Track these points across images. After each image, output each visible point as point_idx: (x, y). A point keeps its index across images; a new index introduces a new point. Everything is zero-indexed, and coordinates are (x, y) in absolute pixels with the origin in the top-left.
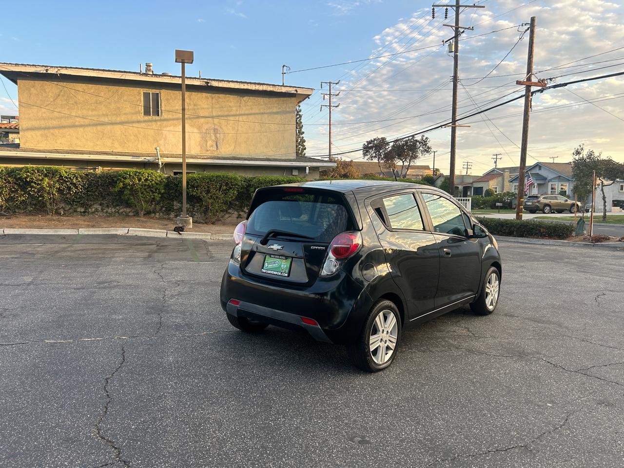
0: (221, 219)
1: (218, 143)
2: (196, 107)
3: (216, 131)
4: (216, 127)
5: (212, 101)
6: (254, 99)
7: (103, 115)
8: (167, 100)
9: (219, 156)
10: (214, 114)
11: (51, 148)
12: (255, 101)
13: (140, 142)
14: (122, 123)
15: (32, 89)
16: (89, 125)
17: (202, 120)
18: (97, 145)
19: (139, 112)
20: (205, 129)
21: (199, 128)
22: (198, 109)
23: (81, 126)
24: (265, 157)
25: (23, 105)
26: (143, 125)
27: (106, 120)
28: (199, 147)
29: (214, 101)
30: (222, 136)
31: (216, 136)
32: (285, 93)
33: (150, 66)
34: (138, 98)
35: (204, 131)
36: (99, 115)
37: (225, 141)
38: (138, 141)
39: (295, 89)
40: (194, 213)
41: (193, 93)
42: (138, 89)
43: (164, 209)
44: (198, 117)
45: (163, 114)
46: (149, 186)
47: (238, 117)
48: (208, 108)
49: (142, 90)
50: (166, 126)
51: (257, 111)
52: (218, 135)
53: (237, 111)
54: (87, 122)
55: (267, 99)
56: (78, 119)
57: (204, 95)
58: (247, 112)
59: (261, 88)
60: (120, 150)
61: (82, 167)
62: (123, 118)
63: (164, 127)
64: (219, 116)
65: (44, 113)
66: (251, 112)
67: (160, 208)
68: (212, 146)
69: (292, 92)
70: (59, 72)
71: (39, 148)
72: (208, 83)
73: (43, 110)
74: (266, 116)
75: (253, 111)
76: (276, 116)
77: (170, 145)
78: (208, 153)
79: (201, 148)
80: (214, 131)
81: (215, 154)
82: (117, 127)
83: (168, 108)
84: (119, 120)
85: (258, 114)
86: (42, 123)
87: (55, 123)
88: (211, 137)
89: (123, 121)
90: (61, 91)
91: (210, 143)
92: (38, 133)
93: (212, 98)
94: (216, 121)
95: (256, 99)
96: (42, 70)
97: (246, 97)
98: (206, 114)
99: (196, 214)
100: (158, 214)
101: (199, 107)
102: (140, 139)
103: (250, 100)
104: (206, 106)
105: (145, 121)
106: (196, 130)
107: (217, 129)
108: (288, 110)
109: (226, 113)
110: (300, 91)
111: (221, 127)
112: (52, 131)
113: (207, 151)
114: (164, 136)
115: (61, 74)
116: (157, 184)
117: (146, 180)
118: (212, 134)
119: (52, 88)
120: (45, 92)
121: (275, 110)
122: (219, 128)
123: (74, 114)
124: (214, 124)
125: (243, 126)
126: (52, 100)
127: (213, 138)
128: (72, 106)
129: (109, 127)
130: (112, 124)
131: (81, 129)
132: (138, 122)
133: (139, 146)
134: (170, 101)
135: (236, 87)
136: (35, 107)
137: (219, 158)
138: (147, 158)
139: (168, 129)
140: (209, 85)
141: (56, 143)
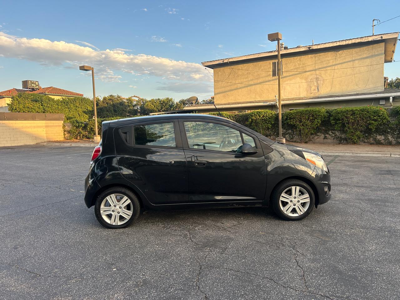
0: (312, 139)
1: (319, 88)
2: (304, 66)
3: (317, 79)
4: (318, 76)
5: (315, 59)
6: (347, 51)
7: (251, 80)
8: (286, 64)
9: (320, 96)
10: (317, 67)
11: (227, 102)
12: (347, 52)
13: (270, 93)
14: (260, 83)
15: (219, 72)
16: (244, 87)
17: (308, 73)
18: (248, 98)
19: (270, 75)
20: (310, 79)
21: (306, 79)
22: (305, 66)
23: (240, 88)
24: (355, 93)
25: (216, 81)
26: (272, 82)
27: (252, 83)
28: (306, 92)
29: (317, 58)
30: (322, 82)
31: (317, 83)
32: (371, 41)
33: (283, 45)
34: (269, 66)
35: (309, 80)
36: (249, 81)
37: (324, 85)
38: (269, 92)
39: (381, 36)
40: (294, 136)
41: (303, 56)
42: (269, 61)
43: (275, 133)
44: (306, 72)
45: (283, 74)
46: (265, 120)
47: (334, 67)
48: (312, 65)
49: (271, 61)
50: (285, 81)
51: (350, 59)
52: (319, 82)
53: (333, 62)
54: (243, 85)
55: (358, 49)
56: (239, 85)
57: (310, 56)
58: (341, 62)
59: (350, 42)
60: (259, 99)
61: (240, 111)
62: (261, 80)
63: (284, 82)
64: (320, 69)
65: (224, 84)
66: (344, 61)
67: (273, 133)
68: (315, 90)
69: (378, 39)
70: (229, 61)
71: (222, 103)
72: (310, 48)
73: (224, 83)
74: (357, 62)
75: (347, 60)
76: (366, 60)
77: (288, 93)
78: (312, 95)
79: (307, 92)
80: (316, 80)
81: (317, 95)
82: (258, 86)
83: (286, 70)
84: (259, 81)
85: (350, 61)
86: (223, 90)
87: (228, 88)
88: (314, 83)
89: (261, 82)
90: (232, 71)
91: (313, 88)
92: (221, 95)
93: (315, 57)
94: (317, 72)
95: (349, 50)
96: (221, 62)
97: (341, 51)
98: (311, 69)
99: (295, 136)
100: (272, 137)
101: (306, 65)
102: (270, 91)
103: (344, 53)
104: (311, 63)
105: (273, 80)
106: (304, 81)
107: (318, 78)
108: (376, 53)
109: (325, 65)
110: (385, 37)
111: (321, 76)
112: (227, 93)
113: (311, 93)
114: (284, 88)
115: (230, 62)
116: (269, 118)
117: (263, 116)
118: (314, 82)
119: (227, 69)
120: (225, 73)
121: (365, 56)
122: (320, 77)
123: (237, 82)
124: (316, 74)
125: (338, 72)
126: (227, 76)
127: (316, 84)
128: (236, 78)
129: (254, 86)
130: (255, 85)
131: (240, 90)
132: (269, 81)
133: (270, 96)
134: (287, 65)
135: (330, 46)
136: (220, 82)
137: (318, 98)
138: (271, 103)
139: (286, 83)
140: (311, 49)
141: (229, 99)
